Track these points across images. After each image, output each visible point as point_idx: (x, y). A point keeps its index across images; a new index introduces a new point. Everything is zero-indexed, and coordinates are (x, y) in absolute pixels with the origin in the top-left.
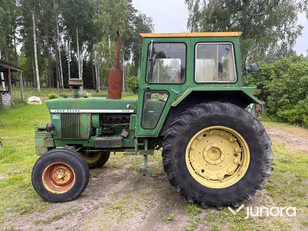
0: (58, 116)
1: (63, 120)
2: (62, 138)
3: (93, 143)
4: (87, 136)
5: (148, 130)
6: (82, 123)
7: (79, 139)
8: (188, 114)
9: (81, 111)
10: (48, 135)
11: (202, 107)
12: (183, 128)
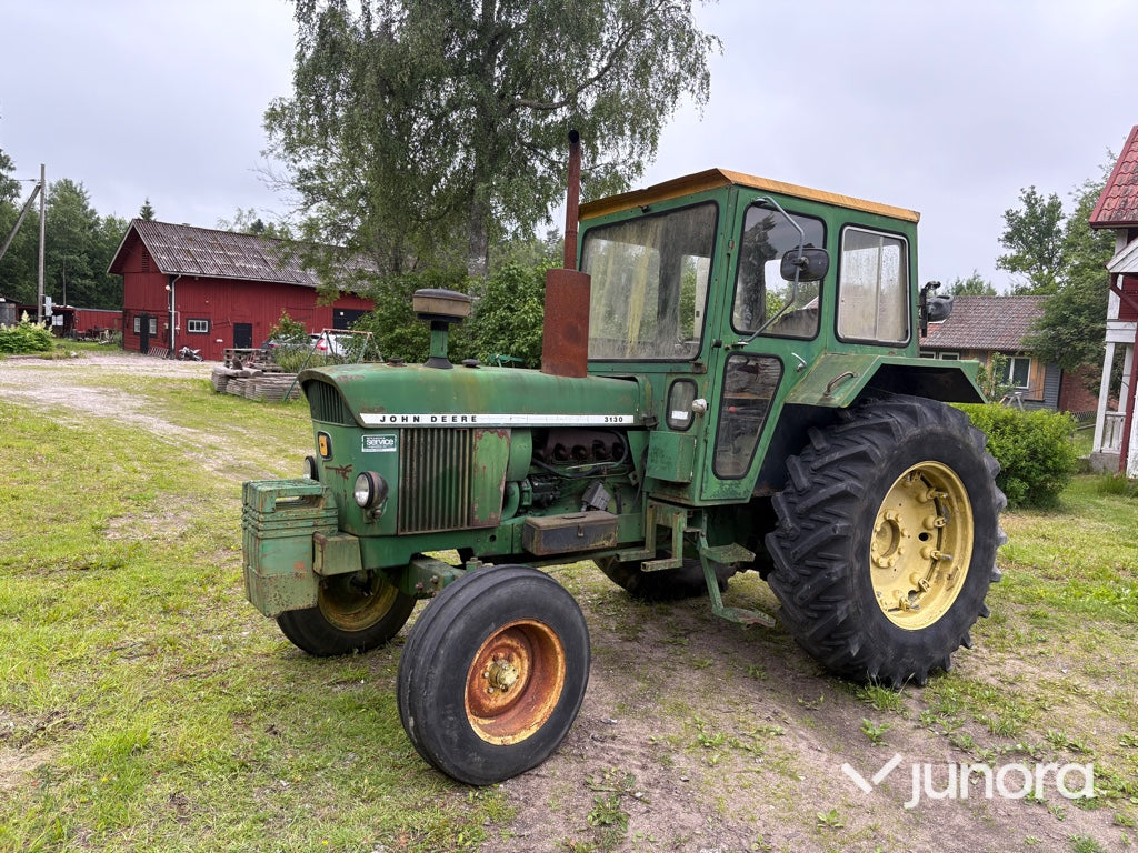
0: (391, 442)
1: (408, 457)
2: (403, 528)
3: (506, 539)
4: (493, 516)
5: (729, 482)
6: (480, 466)
7: (466, 527)
8: (874, 429)
9: (483, 419)
10: (321, 522)
11: (901, 409)
12: (873, 470)
